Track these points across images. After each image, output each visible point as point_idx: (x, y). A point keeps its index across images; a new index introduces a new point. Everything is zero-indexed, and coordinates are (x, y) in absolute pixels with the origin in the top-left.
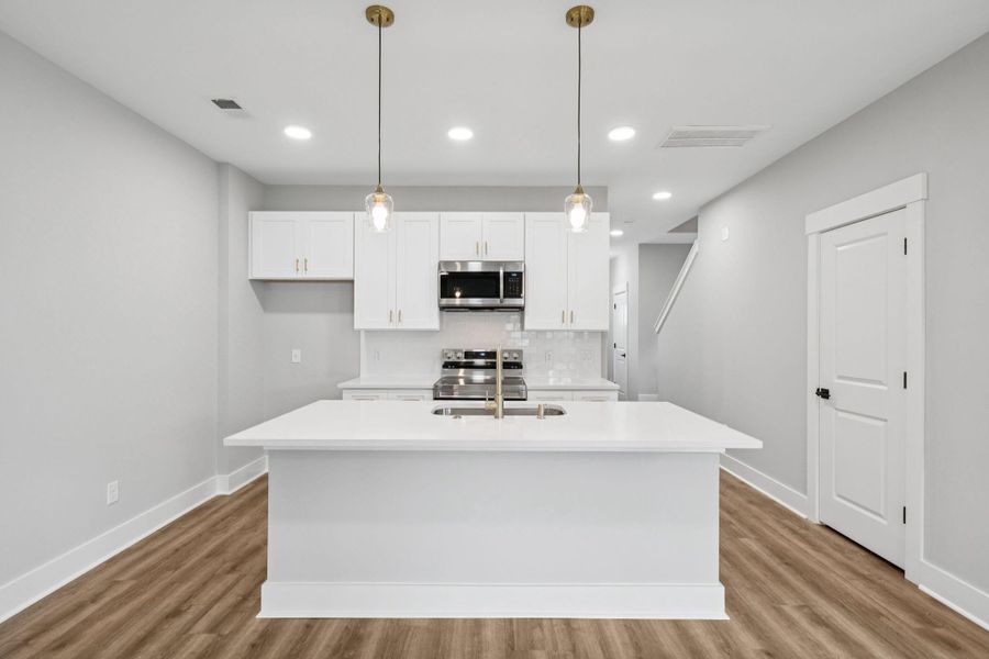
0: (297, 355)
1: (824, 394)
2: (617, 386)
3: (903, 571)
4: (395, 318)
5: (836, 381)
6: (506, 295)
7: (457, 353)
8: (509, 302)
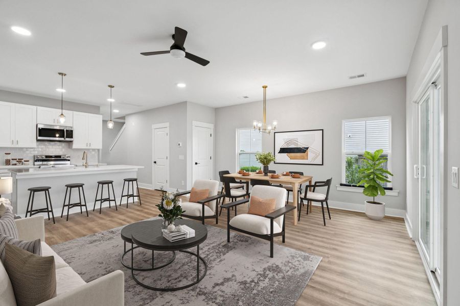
1: (155, 162)
5: (157, 160)
6: (67, 137)
7: (41, 156)
8: (67, 139)
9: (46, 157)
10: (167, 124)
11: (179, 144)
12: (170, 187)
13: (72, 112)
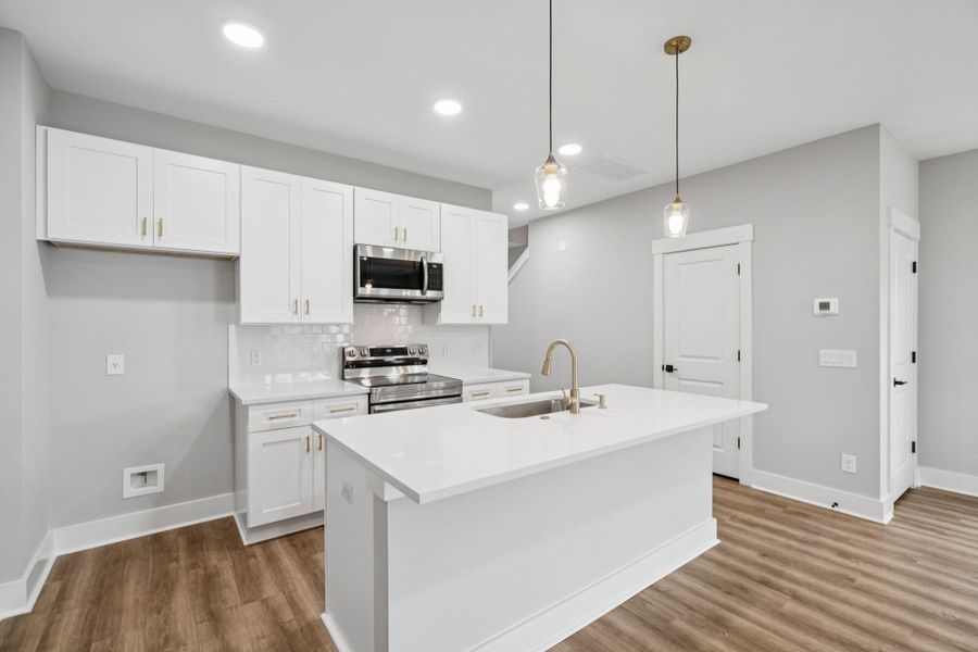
0: (117, 363)
1: (670, 369)
2: (529, 375)
3: (737, 480)
4: (302, 307)
5: (679, 359)
6: (429, 288)
7: (361, 349)
8: (430, 294)
9: (373, 352)
10: (745, 232)
11: (825, 306)
12: (756, 465)
13: (438, 204)
